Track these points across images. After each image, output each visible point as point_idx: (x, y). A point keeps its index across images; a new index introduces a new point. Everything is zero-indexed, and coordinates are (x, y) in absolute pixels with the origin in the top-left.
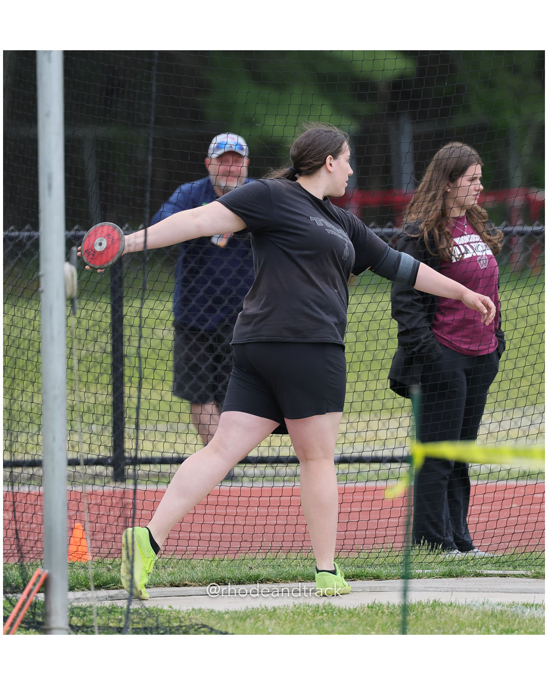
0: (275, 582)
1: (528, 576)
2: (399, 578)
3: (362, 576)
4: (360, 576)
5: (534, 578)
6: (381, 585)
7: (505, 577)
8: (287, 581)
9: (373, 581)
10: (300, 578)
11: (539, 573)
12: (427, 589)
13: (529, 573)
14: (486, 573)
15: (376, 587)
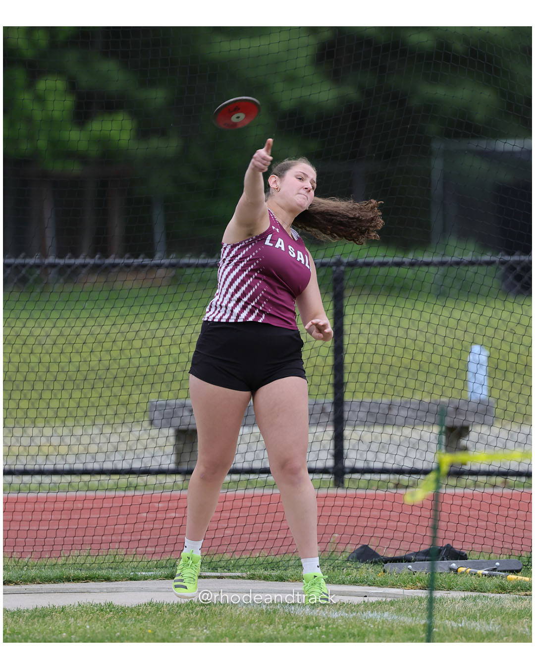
0: (16, 584)
1: (243, 578)
2: (127, 580)
3: (94, 578)
4: (92, 578)
5: (249, 579)
6: (116, 586)
7: (222, 578)
8: (27, 583)
9: (104, 583)
10: (38, 580)
11: (254, 575)
12: (159, 590)
13: (244, 575)
14: (205, 575)
15: (113, 588)
